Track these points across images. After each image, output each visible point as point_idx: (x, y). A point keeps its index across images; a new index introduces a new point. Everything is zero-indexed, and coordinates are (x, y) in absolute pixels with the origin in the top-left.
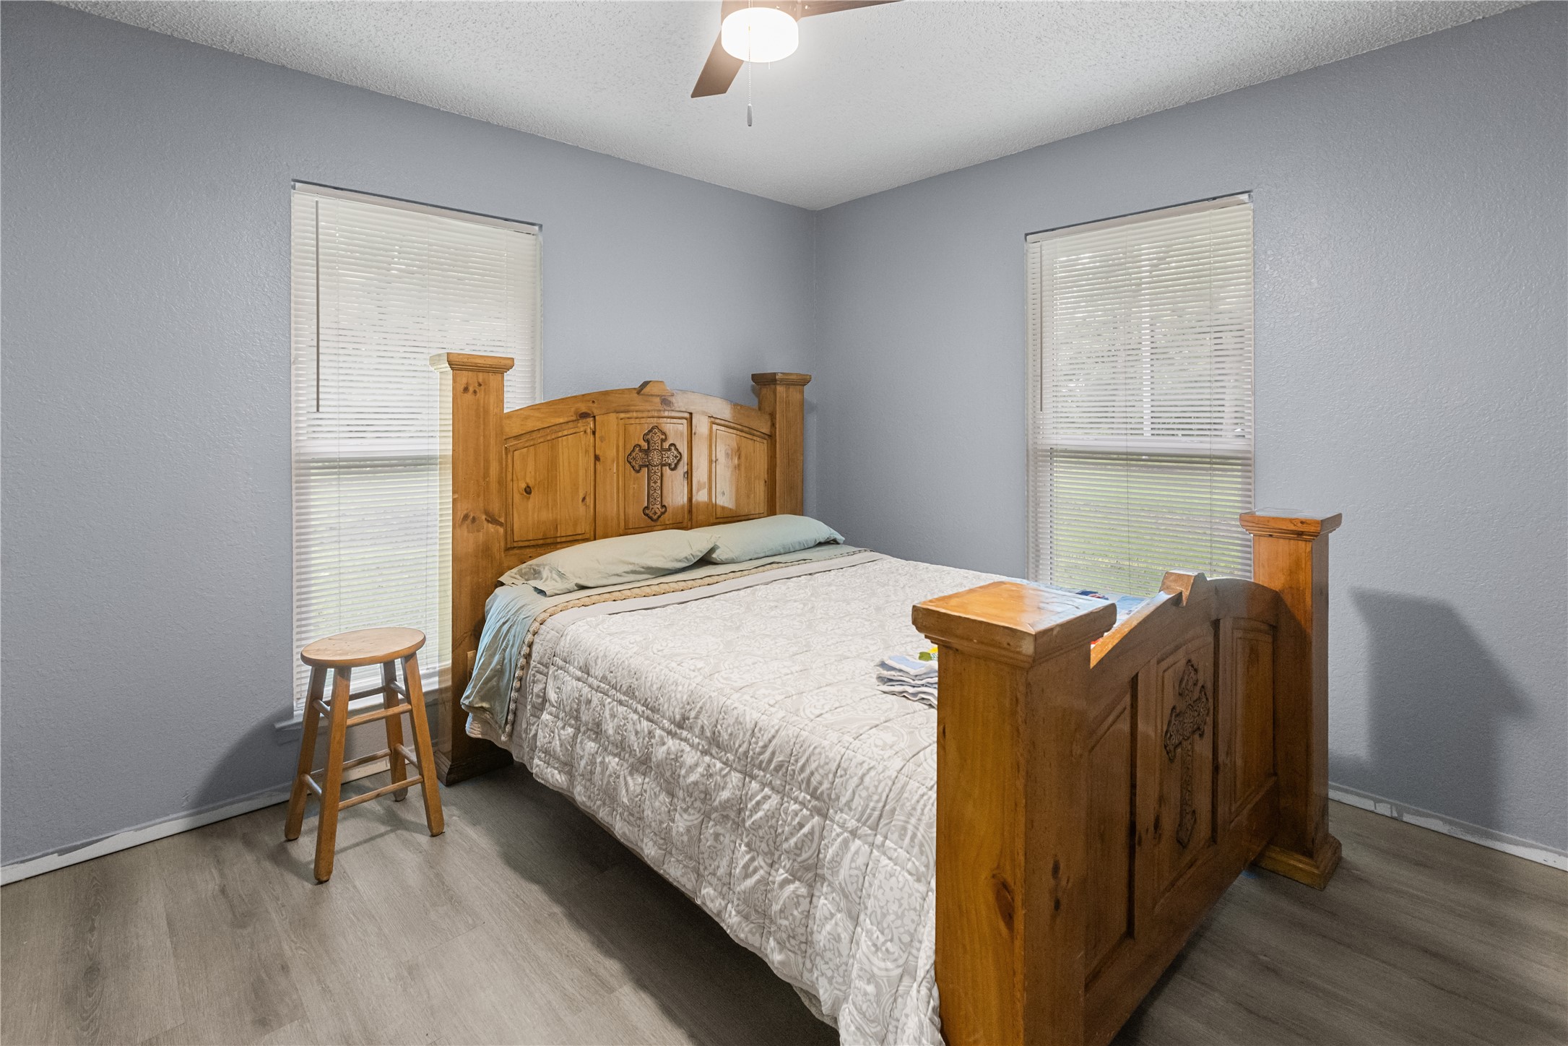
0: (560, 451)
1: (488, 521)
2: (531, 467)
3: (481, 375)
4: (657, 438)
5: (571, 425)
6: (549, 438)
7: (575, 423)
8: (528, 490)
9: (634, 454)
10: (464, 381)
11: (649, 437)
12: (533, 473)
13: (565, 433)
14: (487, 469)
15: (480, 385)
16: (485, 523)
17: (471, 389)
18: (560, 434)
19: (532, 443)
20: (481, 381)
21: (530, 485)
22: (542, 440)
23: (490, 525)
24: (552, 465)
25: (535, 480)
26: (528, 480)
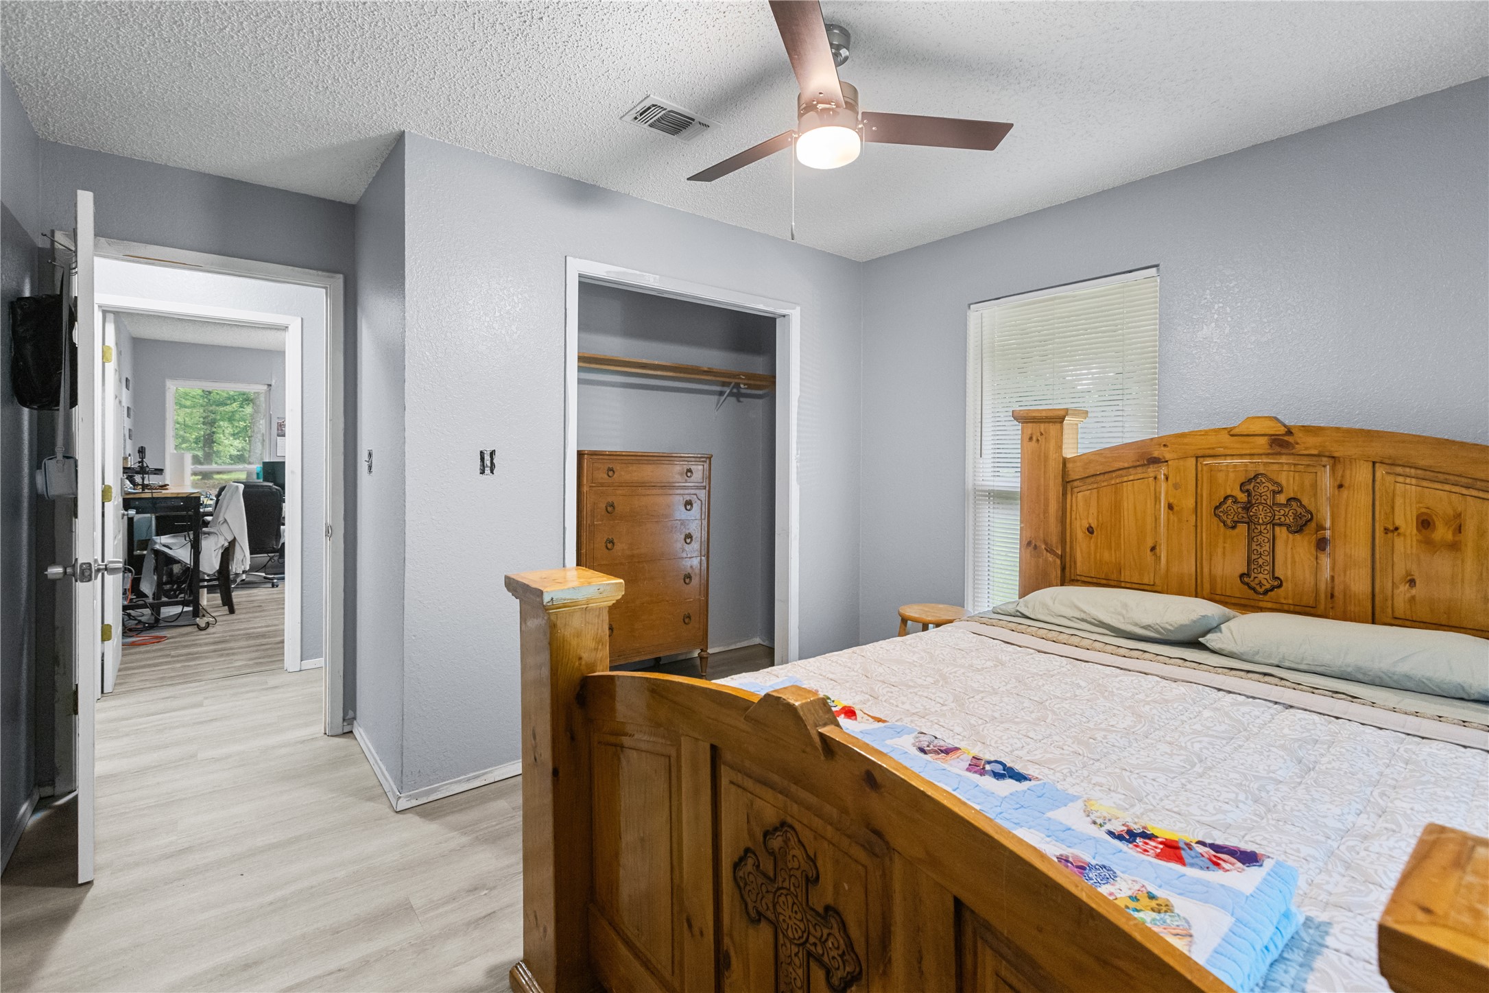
0: (1125, 494)
1: (1047, 550)
2: (1093, 510)
3: (1042, 426)
4: (1265, 489)
5: (1140, 470)
6: (1113, 482)
7: (1145, 468)
8: (1090, 529)
9: (1225, 506)
10: (1030, 432)
11: (1251, 487)
12: (1095, 514)
13: (1131, 478)
14: (1047, 505)
15: (1042, 434)
16: (1045, 552)
17: (1034, 439)
18: (1125, 479)
19: (1095, 486)
20: (1042, 431)
21: (1093, 525)
22: (1105, 484)
23: (1049, 554)
24: (1117, 508)
25: (1098, 520)
26: (1091, 521)
